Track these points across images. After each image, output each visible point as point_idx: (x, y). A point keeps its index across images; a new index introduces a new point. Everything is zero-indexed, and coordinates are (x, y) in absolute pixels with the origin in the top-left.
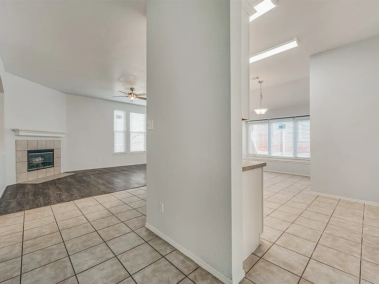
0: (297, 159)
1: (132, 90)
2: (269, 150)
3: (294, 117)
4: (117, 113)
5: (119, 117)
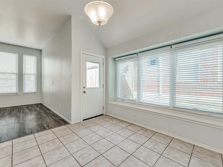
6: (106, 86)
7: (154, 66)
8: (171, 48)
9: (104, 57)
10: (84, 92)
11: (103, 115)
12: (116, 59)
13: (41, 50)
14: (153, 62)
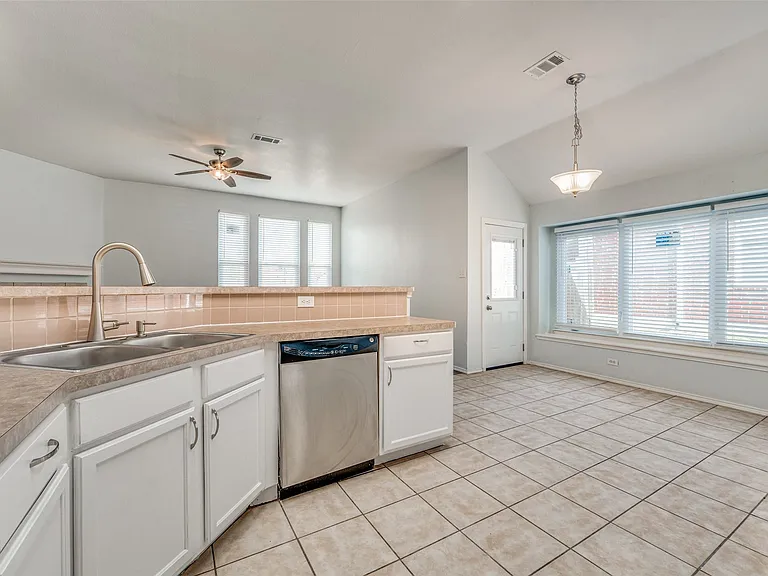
0: (723, 347)
1: (219, 154)
2: (622, 313)
3: (712, 204)
4: (226, 219)
5: (231, 229)
6: (528, 294)
7: (667, 248)
8: (713, 208)
9: (524, 225)
10: (488, 308)
11: (521, 363)
12: (556, 230)
13: (341, 208)
14: (663, 241)
